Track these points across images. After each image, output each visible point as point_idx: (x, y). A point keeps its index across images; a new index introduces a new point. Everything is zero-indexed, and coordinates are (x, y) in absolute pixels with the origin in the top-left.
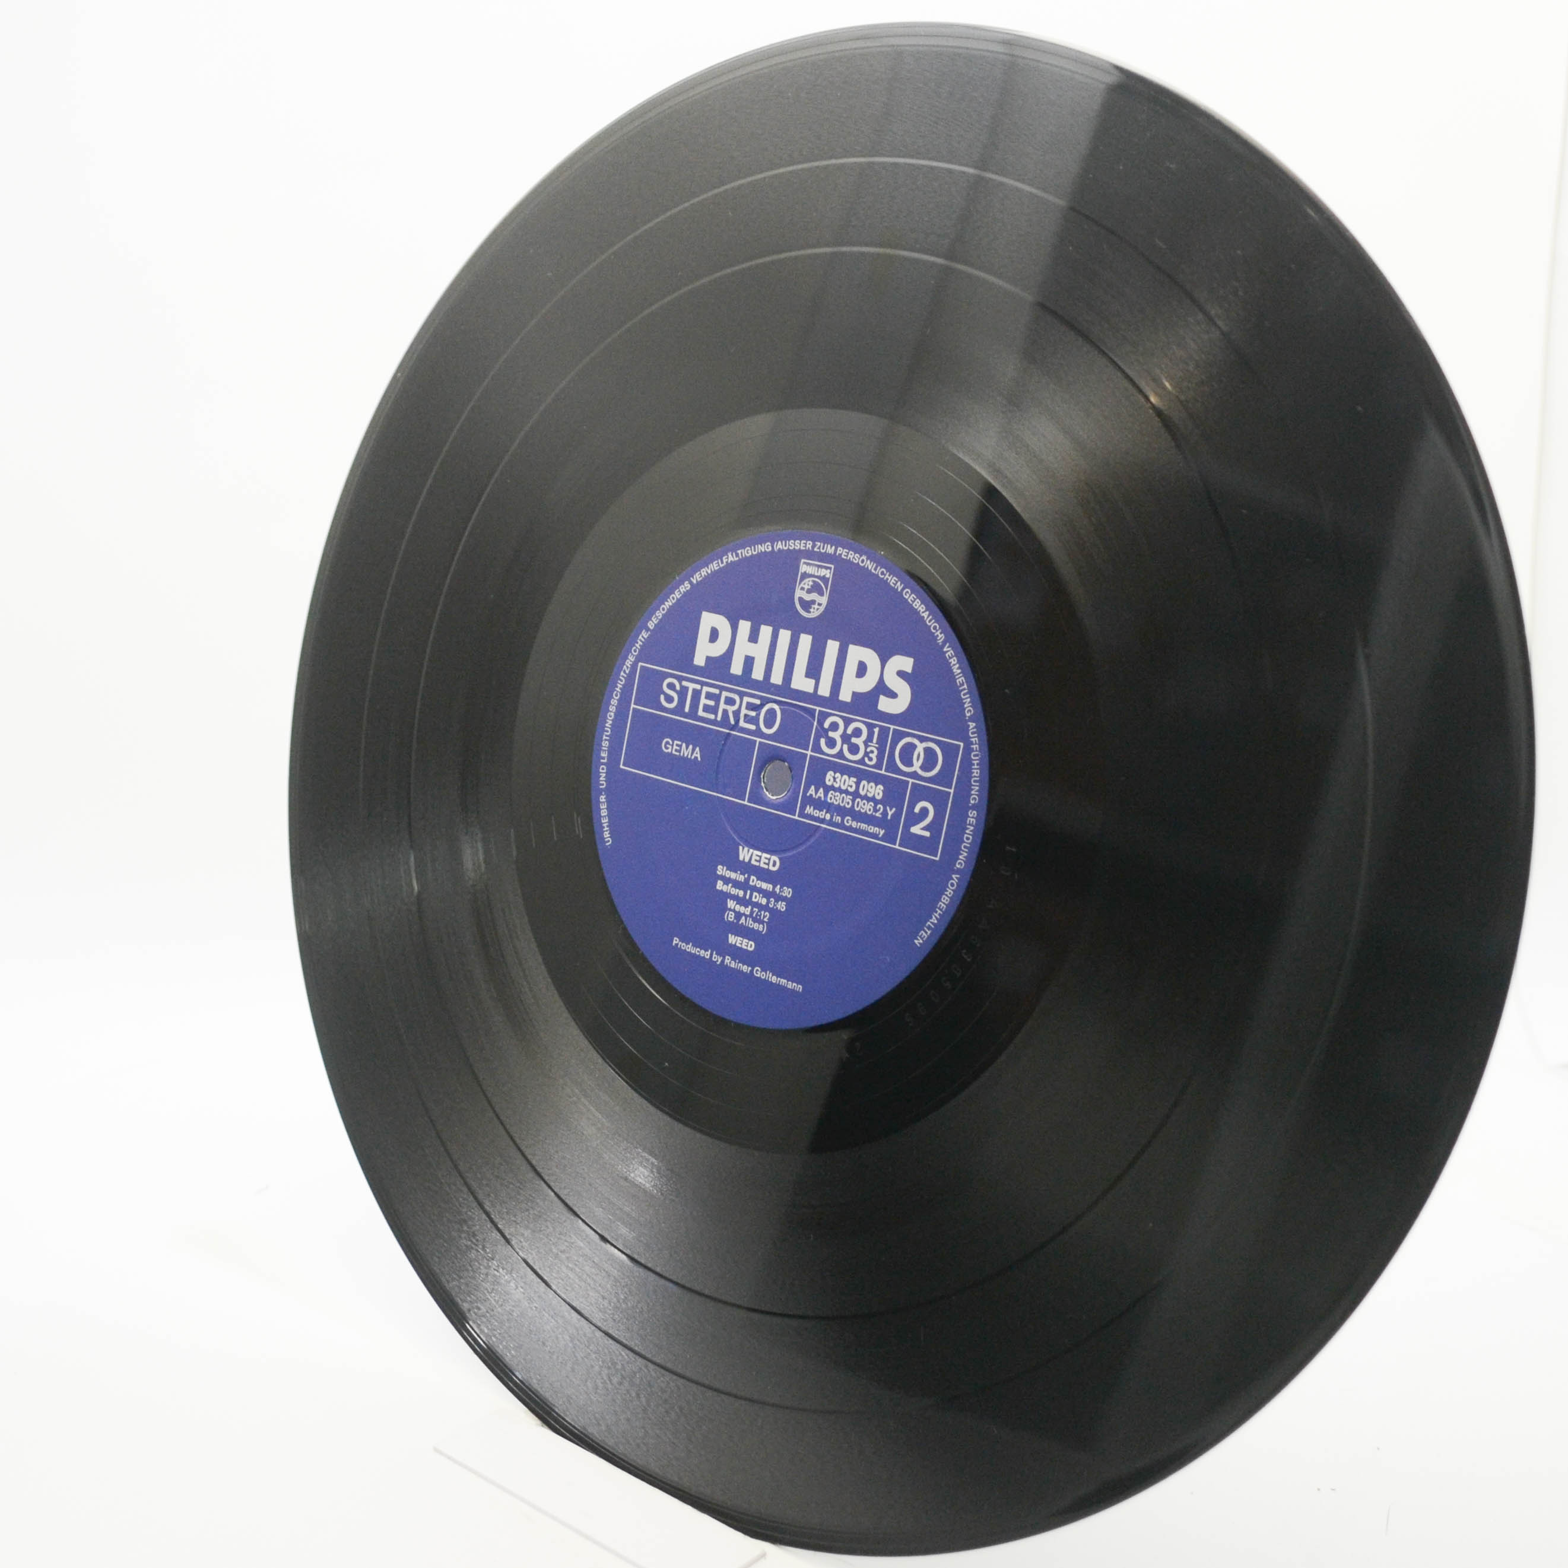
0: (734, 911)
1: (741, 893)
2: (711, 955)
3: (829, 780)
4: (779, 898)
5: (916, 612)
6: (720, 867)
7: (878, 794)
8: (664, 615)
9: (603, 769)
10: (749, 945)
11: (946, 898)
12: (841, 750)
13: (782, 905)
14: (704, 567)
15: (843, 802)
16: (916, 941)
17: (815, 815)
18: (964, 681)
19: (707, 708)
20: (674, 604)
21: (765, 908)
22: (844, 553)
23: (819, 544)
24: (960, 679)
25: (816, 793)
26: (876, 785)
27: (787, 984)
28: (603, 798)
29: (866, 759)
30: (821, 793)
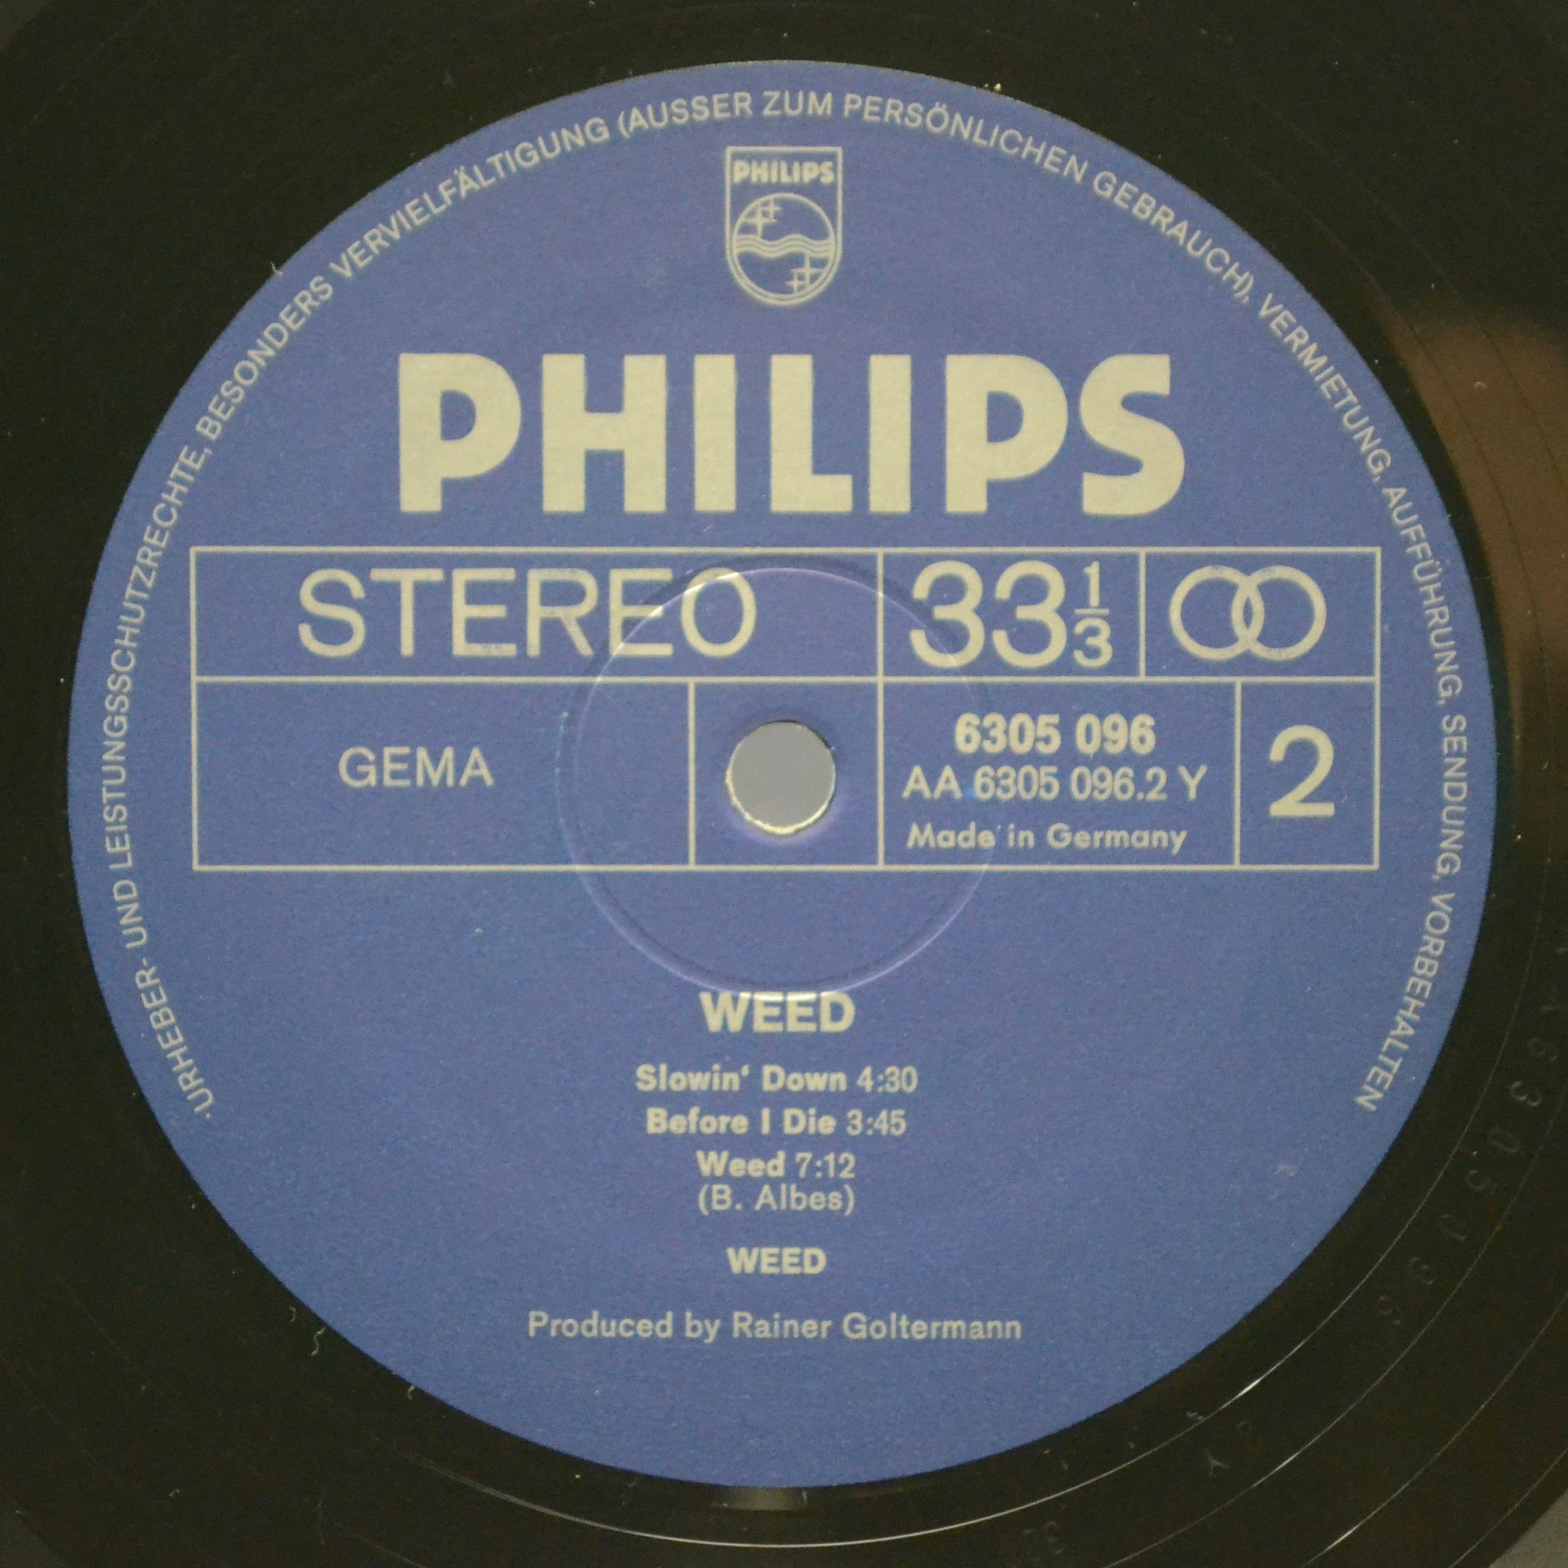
0: (726, 1178)
1: (740, 1124)
2: (679, 1325)
3: (968, 740)
4: (873, 1104)
5: (1147, 231)
6: (643, 1071)
7: (1142, 740)
8: (250, 392)
9: (125, 890)
10: (807, 1261)
11: (1428, 962)
12: (988, 645)
13: (894, 1120)
14: (374, 226)
15: (1028, 788)
16: (1361, 1100)
17: (943, 845)
18: (1344, 384)
19: (477, 631)
20: (281, 354)
21: (839, 1141)
22: (868, 108)
23: (776, 95)
24: (1331, 383)
25: (932, 782)
26: (1129, 720)
27: (968, 1329)
28: (146, 977)
29: (1079, 656)
30: (948, 780)
